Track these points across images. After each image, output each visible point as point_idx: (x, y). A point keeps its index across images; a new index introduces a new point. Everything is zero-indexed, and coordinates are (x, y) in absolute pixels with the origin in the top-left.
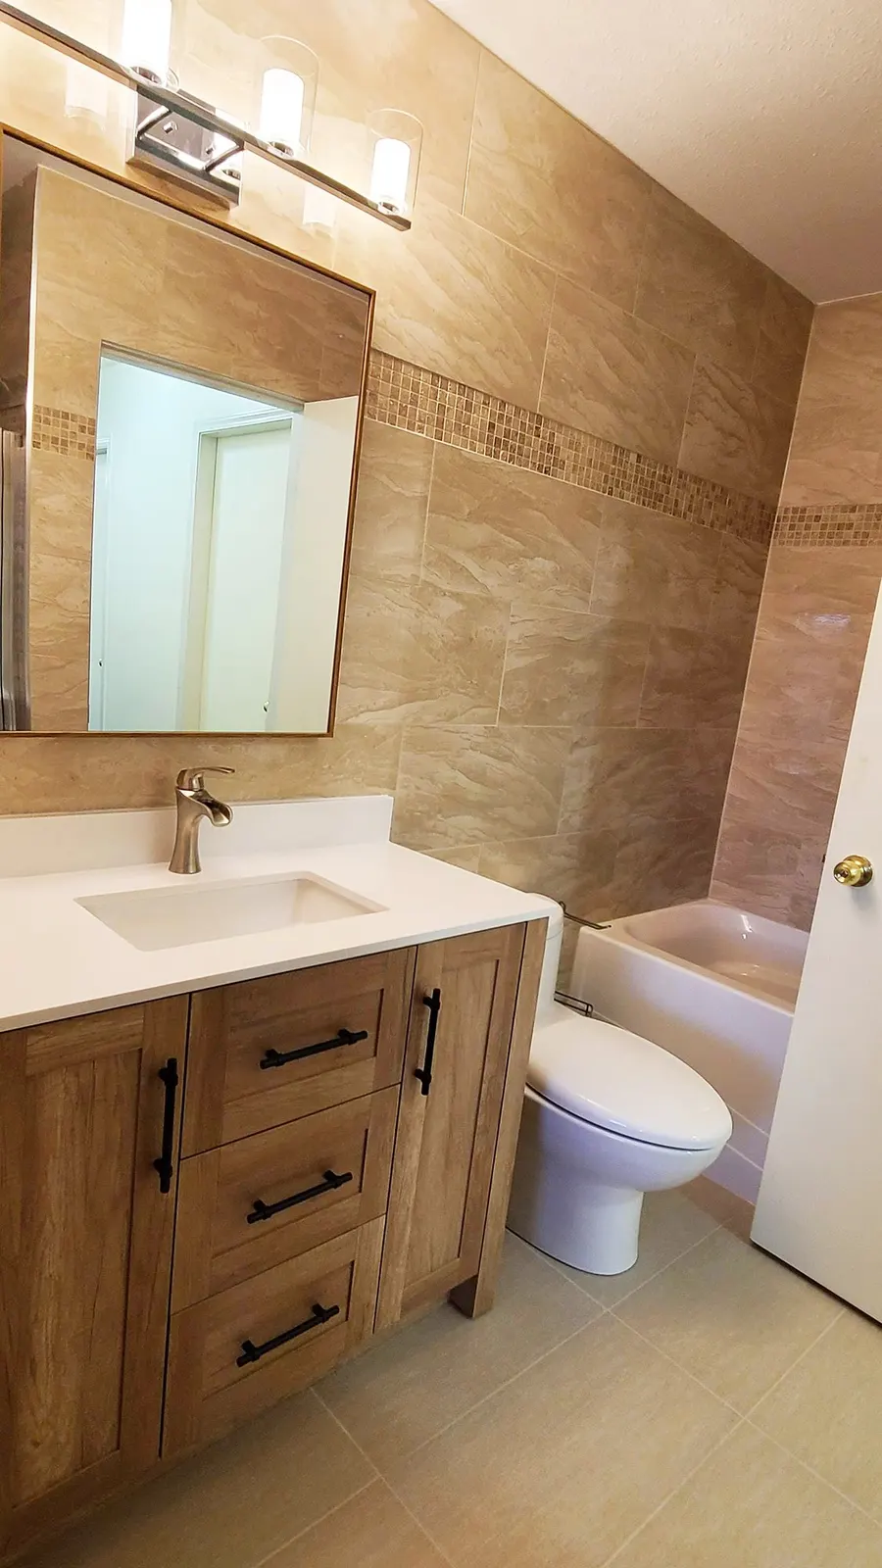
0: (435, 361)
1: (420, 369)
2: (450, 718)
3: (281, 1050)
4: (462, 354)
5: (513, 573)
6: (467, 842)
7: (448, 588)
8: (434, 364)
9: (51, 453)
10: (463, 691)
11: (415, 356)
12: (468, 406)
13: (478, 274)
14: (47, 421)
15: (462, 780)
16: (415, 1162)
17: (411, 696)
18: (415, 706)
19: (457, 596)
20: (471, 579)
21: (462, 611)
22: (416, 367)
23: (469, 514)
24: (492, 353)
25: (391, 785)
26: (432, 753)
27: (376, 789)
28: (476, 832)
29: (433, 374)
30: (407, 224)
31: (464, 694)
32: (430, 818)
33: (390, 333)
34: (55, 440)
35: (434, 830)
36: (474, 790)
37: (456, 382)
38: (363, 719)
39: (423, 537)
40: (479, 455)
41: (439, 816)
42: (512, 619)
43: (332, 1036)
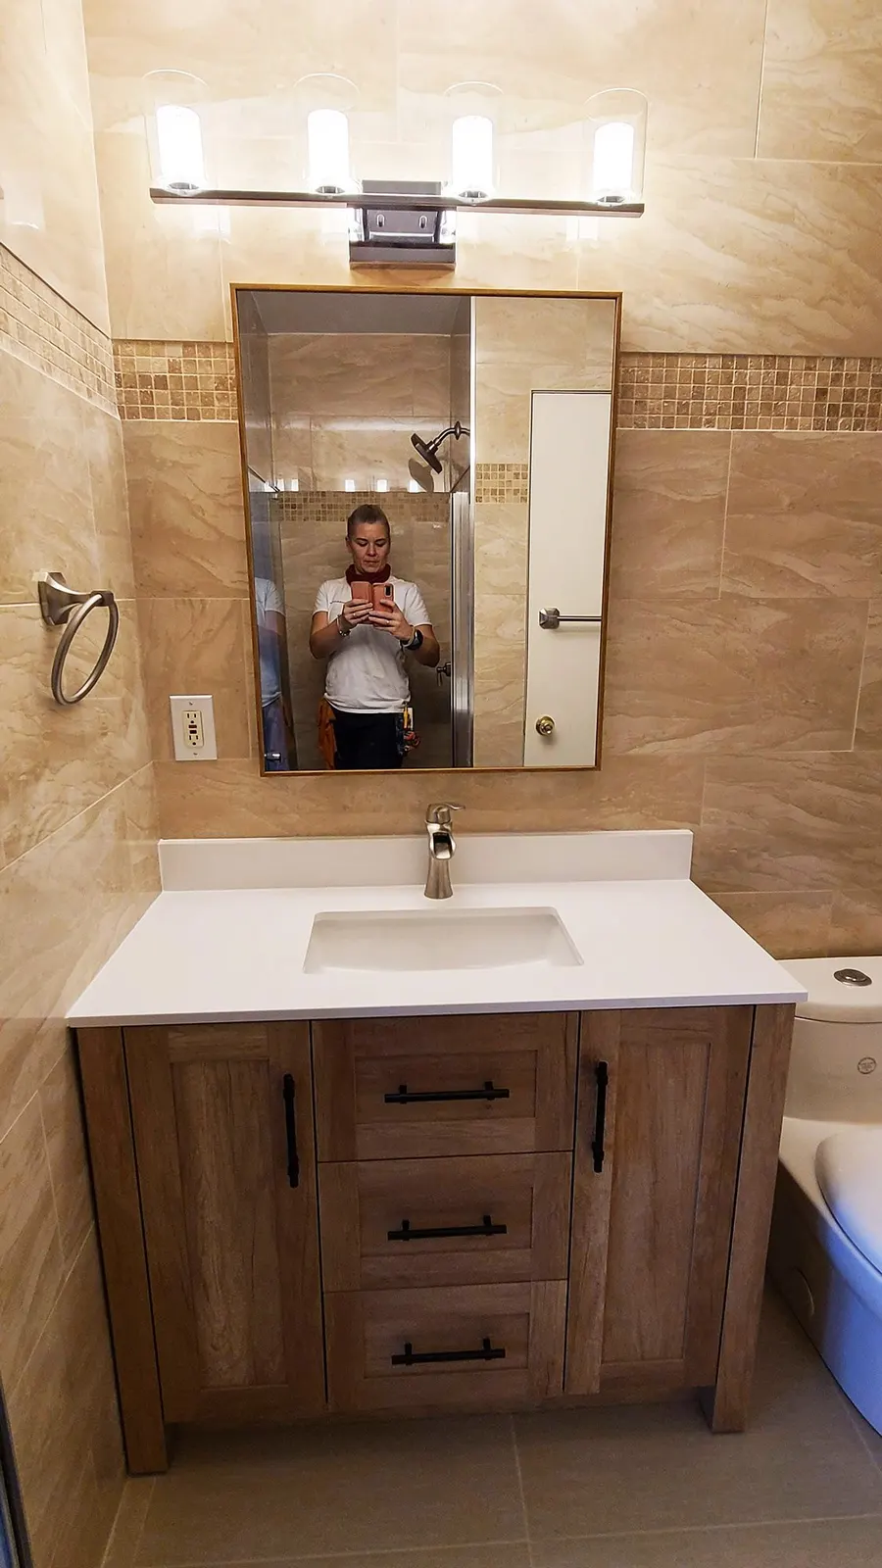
0: (725, 340)
1: (705, 355)
2: (777, 743)
3: (413, 1088)
4: (766, 319)
5: (870, 565)
6: (810, 886)
7: (763, 595)
8: (723, 344)
9: (490, 503)
10: (795, 712)
11: (693, 344)
12: (782, 379)
13: (786, 218)
14: (487, 477)
15: (800, 815)
16: (602, 1235)
17: (719, 722)
18: (722, 733)
19: (776, 604)
20: (797, 580)
21: (785, 620)
22: (697, 355)
23: (791, 504)
24: (816, 304)
25: (691, 818)
26: (751, 784)
27: (674, 823)
28: (824, 876)
29: (724, 356)
30: (639, 209)
31: (796, 716)
32: (750, 856)
33: (660, 329)
34: (494, 492)
35: (757, 870)
36: (817, 826)
37: (760, 356)
38: (649, 749)
39: (721, 545)
40: (805, 431)
41: (765, 855)
42: (870, 621)
43: (476, 1085)
